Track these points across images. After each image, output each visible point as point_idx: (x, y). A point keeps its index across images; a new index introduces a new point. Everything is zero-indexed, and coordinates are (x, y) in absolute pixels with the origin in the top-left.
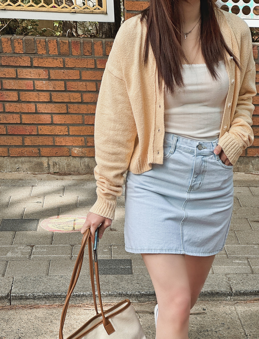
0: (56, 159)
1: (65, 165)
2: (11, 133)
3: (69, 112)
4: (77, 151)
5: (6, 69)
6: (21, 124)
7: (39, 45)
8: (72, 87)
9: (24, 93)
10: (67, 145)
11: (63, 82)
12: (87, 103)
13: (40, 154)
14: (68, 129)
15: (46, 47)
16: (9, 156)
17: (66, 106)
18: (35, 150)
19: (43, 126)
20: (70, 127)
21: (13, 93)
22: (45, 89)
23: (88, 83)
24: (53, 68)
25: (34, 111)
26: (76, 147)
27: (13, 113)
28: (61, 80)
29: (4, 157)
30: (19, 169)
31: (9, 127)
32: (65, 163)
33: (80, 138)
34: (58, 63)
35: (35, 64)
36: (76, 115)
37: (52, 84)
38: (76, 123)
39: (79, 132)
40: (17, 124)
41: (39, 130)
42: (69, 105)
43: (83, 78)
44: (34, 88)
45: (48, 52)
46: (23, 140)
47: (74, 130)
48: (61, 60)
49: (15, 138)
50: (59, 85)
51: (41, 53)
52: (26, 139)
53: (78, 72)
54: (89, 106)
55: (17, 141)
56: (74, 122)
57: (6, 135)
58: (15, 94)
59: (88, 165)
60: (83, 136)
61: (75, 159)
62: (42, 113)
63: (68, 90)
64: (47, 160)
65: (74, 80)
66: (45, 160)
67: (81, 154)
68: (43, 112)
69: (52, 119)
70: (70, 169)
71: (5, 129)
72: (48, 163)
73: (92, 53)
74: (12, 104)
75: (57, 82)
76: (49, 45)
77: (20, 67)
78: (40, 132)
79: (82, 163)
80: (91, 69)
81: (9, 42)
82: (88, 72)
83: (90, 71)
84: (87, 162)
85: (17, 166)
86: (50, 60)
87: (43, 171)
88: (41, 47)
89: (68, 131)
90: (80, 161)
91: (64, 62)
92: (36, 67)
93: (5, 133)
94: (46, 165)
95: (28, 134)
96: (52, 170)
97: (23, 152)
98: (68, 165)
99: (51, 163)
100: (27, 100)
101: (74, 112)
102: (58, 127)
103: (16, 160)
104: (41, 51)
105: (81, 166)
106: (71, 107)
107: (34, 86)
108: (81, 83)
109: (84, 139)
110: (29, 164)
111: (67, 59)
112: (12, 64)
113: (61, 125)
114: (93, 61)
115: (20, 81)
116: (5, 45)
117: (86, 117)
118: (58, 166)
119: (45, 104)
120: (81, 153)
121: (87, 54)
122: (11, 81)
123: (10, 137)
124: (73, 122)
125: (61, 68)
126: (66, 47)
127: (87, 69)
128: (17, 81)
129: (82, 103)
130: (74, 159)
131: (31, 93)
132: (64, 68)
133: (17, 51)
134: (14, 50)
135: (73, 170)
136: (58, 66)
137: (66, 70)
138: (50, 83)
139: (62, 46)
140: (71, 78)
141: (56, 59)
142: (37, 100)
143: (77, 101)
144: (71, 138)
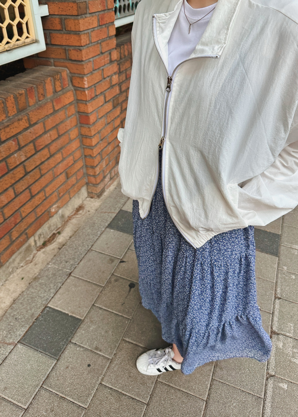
4: (54, 209)
8: (40, 144)
10: (45, 210)
11: (32, 144)
13: (28, 238)
15: (5, 109)
17: (39, 170)
19: (24, 207)
20: (46, 190)
22: (18, 164)
23: (51, 132)
24: (20, 133)
26: (52, 205)
28: (30, 142)
33: (54, 195)
34: (23, 124)
35: (3, 138)
36: (47, 174)
37: (24, 153)
39: (53, 188)
43: (47, 130)
44: (8, 169)
45: (7, 115)
46: (10, 237)
47: (49, 190)
48: (26, 118)
50: (29, 150)
51: (1, 120)
53: (42, 124)
60: (55, 190)
61: (53, 218)
62: (21, 193)
63: (37, 150)
65: (40, 136)
67: (57, 209)
68: (22, 190)
69: (31, 193)
73: (45, 95)
78: (24, 215)
80: (51, 114)
84: (61, 213)
86: (16, 124)
87: (32, 251)
89: (45, 194)
90: (57, 216)
91: (28, 119)
95: (14, 225)
96: (38, 244)
101: (46, 171)
102: (37, 197)
104: (1, 117)
105: (58, 220)
106: (43, 167)
107: (7, 166)
108: (46, 135)
111: (31, 114)
113: (38, 193)
114: (52, 104)
118: (42, 236)
119: (21, 181)
121: (42, 98)
126: (23, 99)
127: (48, 116)
132: (30, 126)
136: (24, 127)
137: (31, 129)
138: (21, 152)
139: (20, 100)
140: (37, 135)
141: (22, 119)
142: (13, 182)
143: (46, 158)
144: (48, 200)
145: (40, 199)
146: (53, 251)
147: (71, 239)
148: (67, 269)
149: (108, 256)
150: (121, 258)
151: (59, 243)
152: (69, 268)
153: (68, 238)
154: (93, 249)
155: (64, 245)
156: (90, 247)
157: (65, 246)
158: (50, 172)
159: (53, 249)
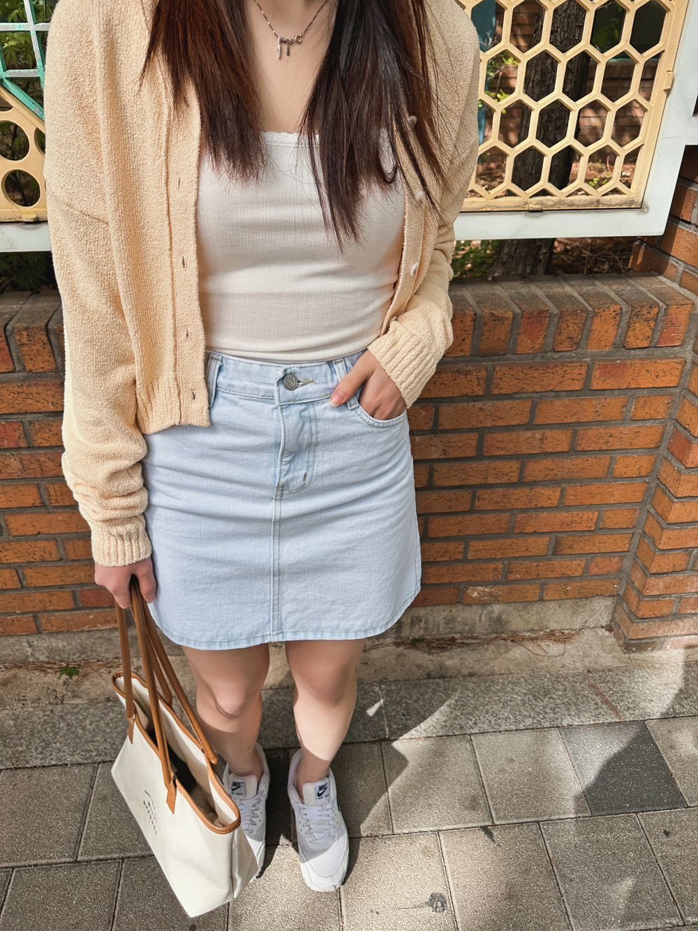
3: (477, 508)
4: (479, 593)
8: (500, 445)
10: (455, 581)
11: (474, 436)
12: (533, 484)
14: (466, 548)
17: (470, 495)
20: (472, 543)
23: (548, 433)
24: (450, 400)
26: (478, 584)
28: (471, 430)
32: (442, 617)
33: (492, 566)
34: (468, 384)
36: (492, 515)
37: (441, 443)
38: (490, 532)
39: (494, 551)
42: (480, 492)
43: (538, 422)
47: (481, 548)
50: (460, 444)
53: (528, 406)
59: (499, 619)
60: (501, 559)
61: (469, 609)
63: (486, 454)
65: (508, 428)
67: (486, 598)
69: (425, 529)
79: (483, 615)
80: (571, 393)
84: (496, 612)
86: (445, 377)
89: (465, 552)
90: (480, 612)
91: (489, 379)
101: (490, 507)
102: (437, 544)
105: (480, 621)
106: (486, 496)
108: (529, 434)
109: (501, 566)
111: (498, 368)
113: (447, 539)
114: (583, 370)
117: (519, 516)
118: (422, 624)
120: (488, 596)
124: (484, 529)
126: (502, 332)
127: (559, 394)
130: (467, 608)
132: (486, 396)
136: (468, 392)
137: (489, 403)
139: (489, 331)
140: (500, 423)
143: (505, 480)
144: (469, 567)
145: (446, 552)
146: (415, 669)
147: (468, 679)
148: (389, 726)
149: (477, 787)
150: (497, 822)
151: (441, 666)
152: (395, 726)
153: (465, 672)
154: (474, 743)
155: (442, 677)
156: (476, 731)
157: (441, 681)
158: (505, 516)
159: (419, 667)
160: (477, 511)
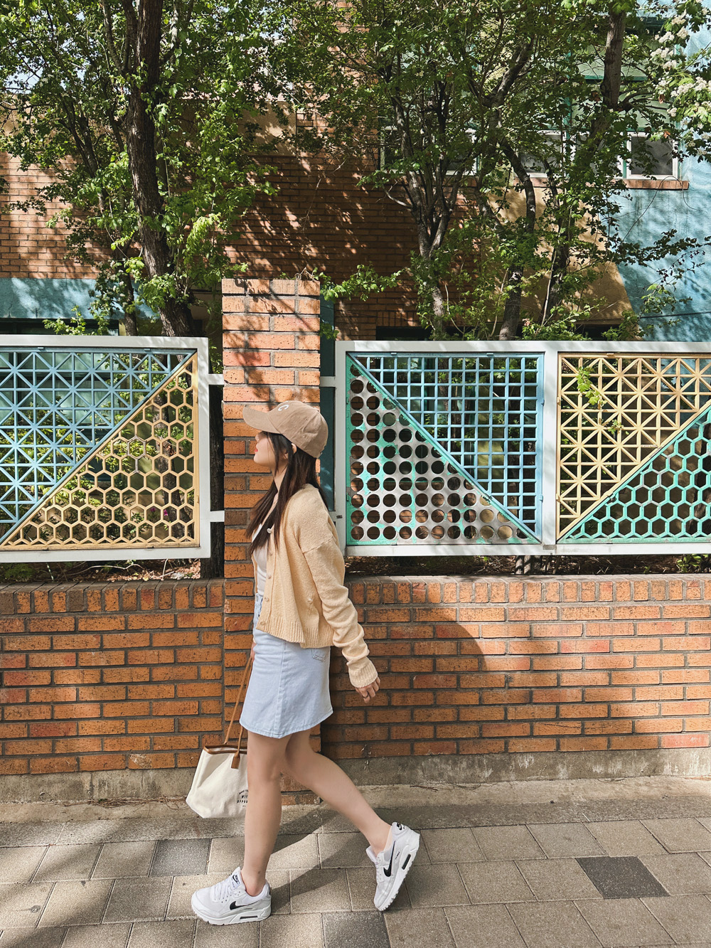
0: (104, 776)
1: (119, 785)
2: (35, 736)
3: (130, 697)
4: (138, 760)
5: (36, 638)
6: (52, 719)
7: (91, 599)
8: (137, 658)
9: (60, 671)
10: (122, 750)
11: (122, 652)
12: (158, 683)
13: (79, 768)
14: (126, 725)
15: (102, 601)
16: (29, 774)
17: (125, 689)
18: (71, 761)
19: (86, 722)
20: (129, 722)
21: (44, 673)
22: (93, 665)
23: (161, 652)
24: (108, 632)
25: (75, 700)
26: (136, 752)
27: (41, 703)
28: (121, 649)
29: (22, 775)
30: (44, 796)
31: (33, 725)
32: (118, 781)
33: (143, 739)
34: (116, 623)
35: (82, 627)
36: (139, 703)
37: (106, 657)
38: (139, 715)
39: (143, 728)
40: (46, 720)
41: (80, 728)
42: (130, 687)
43: (155, 645)
44: (77, 663)
45: (103, 608)
46: (54, 745)
47: (135, 725)
48: (123, 619)
49: (41, 742)
50: (115, 657)
51: (92, 610)
52: (58, 744)
53: (148, 636)
54: (162, 686)
55: (44, 747)
56: (136, 713)
57: (28, 738)
58: (47, 674)
59: (154, 784)
60: (148, 734)
62: (87, 702)
63: (130, 663)
64: (89, 778)
65: (140, 648)
66: (86, 778)
68: (89, 699)
69: (102, 711)
70: (125, 792)
71: (26, 729)
72: (91, 783)
73: (172, 605)
74: (40, 690)
75: (113, 653)
76: (107, 598)
77: (58, 633)
78: (81, 732)
79: (144, 781)
80: (169, 629)
81: (46, 597)
82: (163, 635)
83: (167, 634)
84: (151, 778)
85: (41, 792)
86: (105, 620)
87: (82, 797)
88: (93, 602)
89: (126, 728)
90: (141, 777)
91: (126, 622)
92: (82, 632)
93: (26, 736)
94: (87, 786)
95: (63, 735)
96: (96, 796)
97: (52, 765)
98: (123, 785)
99: (96, 783)
100: (65, 683)
101: (137, 698)
102: (110, 722)
103: (40, 779)
104: (94, 607)
105: (142, 785)
106: (133, 690)
107: (78, 660)
108: (151, 652)
109: (149, 739)
110: (60, 785)
111: (132, 617)
112: (46, 629)
113: (115, 718)
114: (173, 618)
115: (57, 655)
116: (40, 601)
117: (155, 704)
118: (106, 787)
119: (92, 688)
120: (143, 763)
121: (165, 607)
122: (42, 655)
123: (33, 741)
125: (121, 631)
126: (132, 599)
127: (162, 630)
128: (51, 655)
129: (150, 682)
130: (133, 774)
131: (71, 671)
132: (126, 630)
133: (56, 610)
134: (51, 608)
135: (129, 793)
136: (117, 628)
137: (127, 634)
138: (103, 654)
139: (126, 599)
140: (135, 645)
141: (115, 619)
142: (79, 682)
143: (142, 680)
144: (130, 739)
145: (115, 727)
158: (146, 704)
160: (130, 700)
